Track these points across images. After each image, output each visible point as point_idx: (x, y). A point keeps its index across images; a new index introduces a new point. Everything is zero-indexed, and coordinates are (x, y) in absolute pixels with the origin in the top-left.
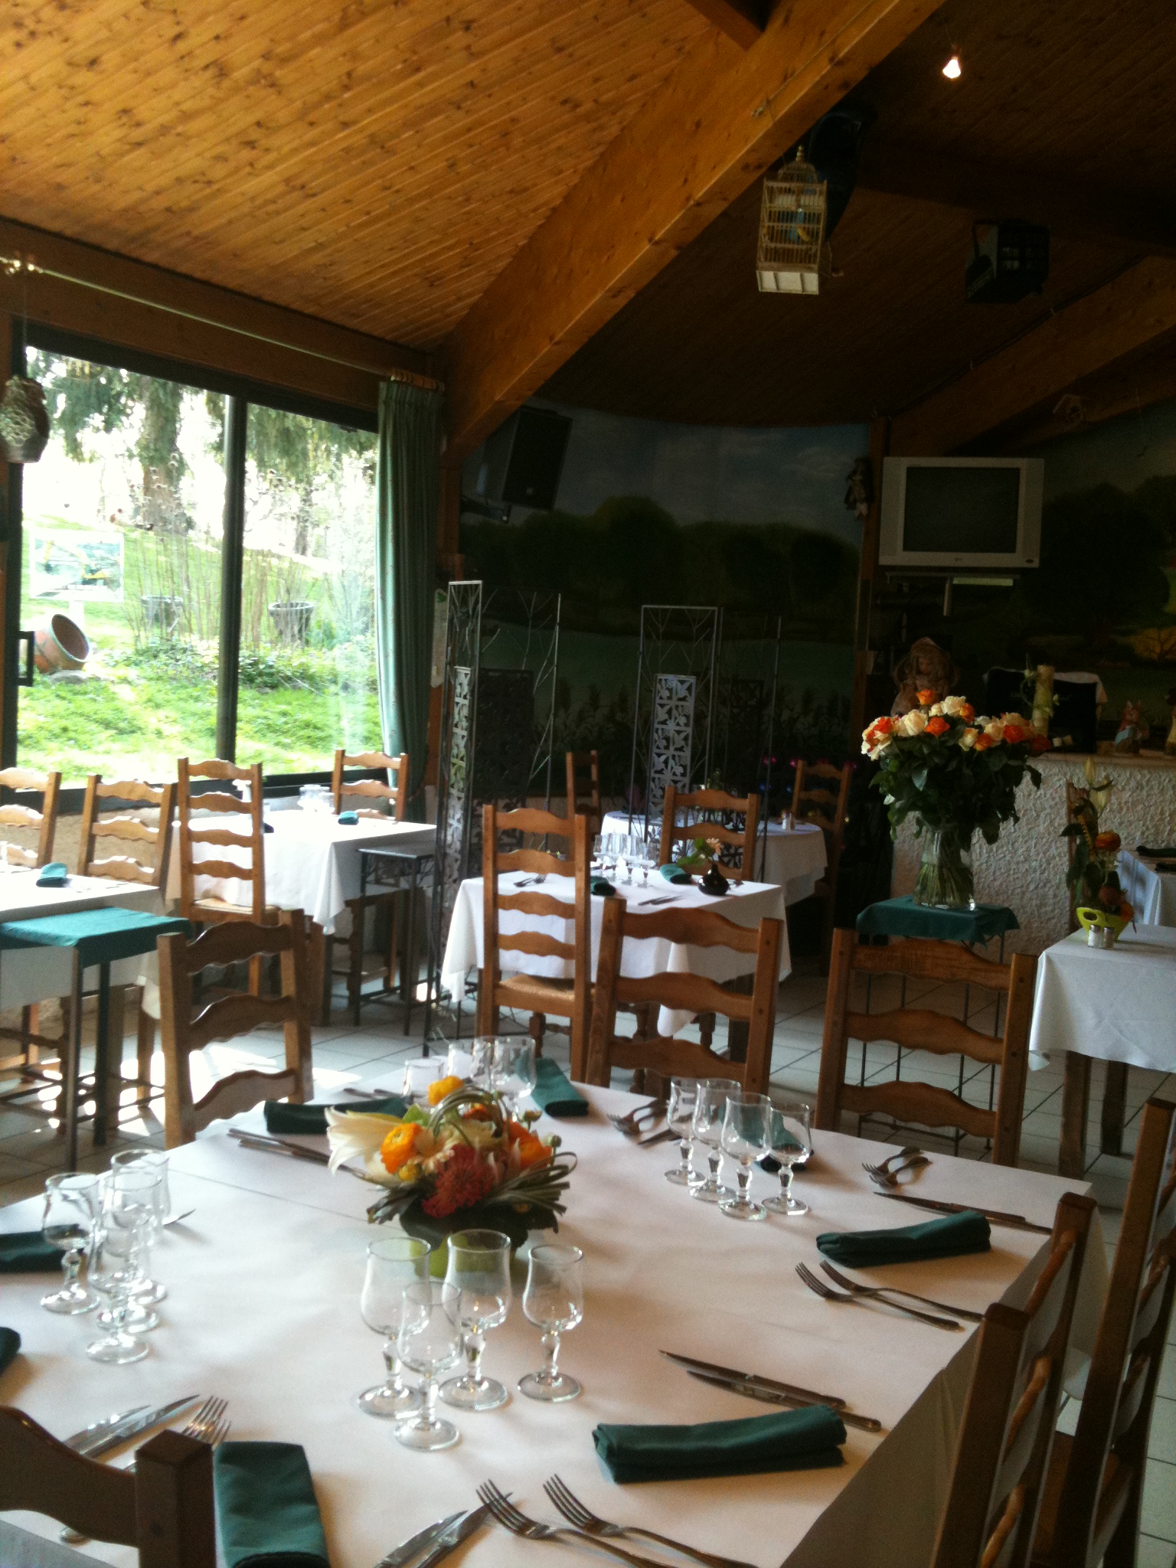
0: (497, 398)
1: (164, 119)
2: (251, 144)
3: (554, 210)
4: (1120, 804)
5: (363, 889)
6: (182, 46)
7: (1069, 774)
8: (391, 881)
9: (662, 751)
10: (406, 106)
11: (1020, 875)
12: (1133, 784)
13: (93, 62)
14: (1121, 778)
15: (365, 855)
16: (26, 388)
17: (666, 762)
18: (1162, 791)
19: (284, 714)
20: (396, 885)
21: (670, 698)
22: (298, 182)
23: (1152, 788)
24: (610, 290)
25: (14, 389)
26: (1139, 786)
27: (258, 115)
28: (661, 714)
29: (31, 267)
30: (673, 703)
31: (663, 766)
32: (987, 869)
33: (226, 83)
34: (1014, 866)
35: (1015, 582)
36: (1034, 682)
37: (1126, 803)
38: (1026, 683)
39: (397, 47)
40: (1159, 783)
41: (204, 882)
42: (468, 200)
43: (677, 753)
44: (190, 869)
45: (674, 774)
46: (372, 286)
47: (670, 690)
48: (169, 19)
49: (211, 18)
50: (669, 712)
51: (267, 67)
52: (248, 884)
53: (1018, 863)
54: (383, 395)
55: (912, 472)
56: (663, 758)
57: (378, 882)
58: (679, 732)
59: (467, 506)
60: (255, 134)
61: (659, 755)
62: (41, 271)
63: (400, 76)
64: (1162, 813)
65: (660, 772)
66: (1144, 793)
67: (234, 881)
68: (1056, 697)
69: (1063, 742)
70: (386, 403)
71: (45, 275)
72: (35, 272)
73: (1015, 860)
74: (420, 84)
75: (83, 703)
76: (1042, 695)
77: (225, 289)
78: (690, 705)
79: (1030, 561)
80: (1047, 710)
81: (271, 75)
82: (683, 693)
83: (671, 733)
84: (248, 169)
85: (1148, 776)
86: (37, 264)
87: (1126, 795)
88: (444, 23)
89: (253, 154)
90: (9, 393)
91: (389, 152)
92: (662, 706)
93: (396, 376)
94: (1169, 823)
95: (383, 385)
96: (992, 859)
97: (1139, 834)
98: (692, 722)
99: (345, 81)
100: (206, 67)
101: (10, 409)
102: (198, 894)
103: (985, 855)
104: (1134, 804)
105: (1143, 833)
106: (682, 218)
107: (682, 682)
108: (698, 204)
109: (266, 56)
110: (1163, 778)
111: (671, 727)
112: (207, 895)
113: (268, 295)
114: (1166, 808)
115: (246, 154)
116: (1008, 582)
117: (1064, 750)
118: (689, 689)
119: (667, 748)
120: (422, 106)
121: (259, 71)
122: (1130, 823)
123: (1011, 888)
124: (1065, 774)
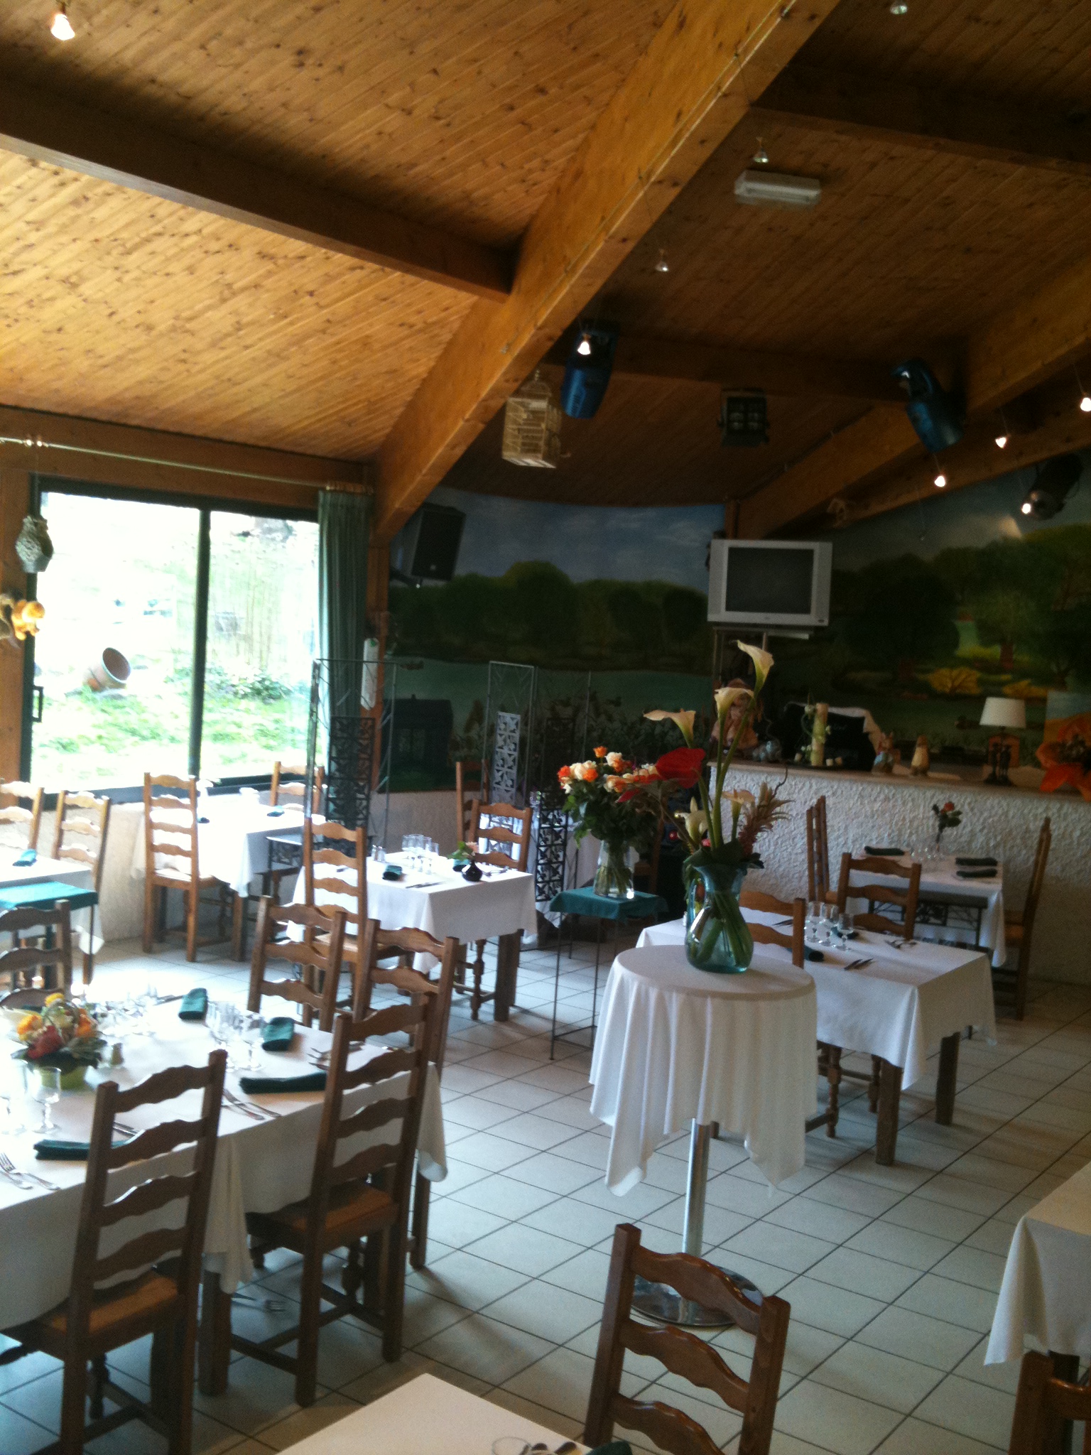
0: (397, 505)
1: (118, 353)
2: (184, 361)
3: (424, 380)
4: (872, 811)
5: (270, 866)
6: (116, 318)
7: (835, 787)
8: (287, 860)
9: (500, 768)
10: (286, 335)
11: (798, 863)
12: (882, 796)
13: (60, 330)
14: (874, 792)
15: (271, 842)
16: (36, 524)
17: (502, 776)
18: (904, 803)
19: (277, 721)
20: (290, 864)
21: (505, 730)
22: (225, 377)
23: (896, 801)
24: (448, 445)
25: (29, 525)
26: (887, 799)
27: (181, 347)
28: (500, 742)
29: (39, 444)
30: (507, 734)
31: (499, 779)
32: (774, 858)
33: (154, 333)
34: (793, 857)
35: (810, 636)
36: (813, 716)
37: (877, 811)
38: (807, 716)
39: (265, 307)
40: (902, 797)
41: (161, 858)
42: (356, 379)
43: (509, 770)
44: (151, 848)
45: (507, 786)
46: (304, 428)
47: (505, 724)
48: (103, 306)
49: (130, 304)
50: (505, 741)
51: (179, 323)
52: (188, 860)
53: (796, 854)
54: (321, 500)
55: (732, 551)
56: (500, 773)
57: (279, 861)
58: (510, 755)
59: (394, 574)
60: (184, 356)
61: (498, 771)
62: (47, 445)
63: (274, 322)
64: (904, 819)
65: (498, 783)
66: (891, 804)
67: (179, 857)
68: (828, 728)
69: (834, 762)
70: (323, 506)
71: (50, 447)
72: (43, 447)
73: (795, 852)
74: (291, 323)
75: (119, 716)
76: (819, 727)
77: (193, 437)
78: (517, 736)
79: (821, 621)
80: (820, 737)
81: (183, 326)
82: (513, 727)
83: (506, 756)
84: (185, 373)
85: (893, 791)
86: (43, 440)
87: (877, 806)
88: (293, 294)
89: (187, 366)
90: (25, 528)
91: (286, 358)
92: (501, 735)
93: (331, 486)
94: (909, 828)
95: (321, 494)
96: (777, 850)
97: (886, 835)
98: (518, 749)
99: (237, 326)
100: (137, 326)
101: (25, 539)
102: (157, 865)
103: (772, 848)
104: (883, 813)
105: (889, 835)
106: (478, 408)
107: (512, 719)
108: (484, 400)
109: (176, 318)
110: (905, 793)
111: (506, 751)
112: (167, 866)
113: (227, 437)
114: (907, 817)
115: (182, 367)
116: (806, 636)
117: (835, 769)
118: (517, 724)
119: (503, 766)
120: (296, 335)
121: (174, 325)
122: (880, 827)
123: (792, 873)
124: (832, 787)
